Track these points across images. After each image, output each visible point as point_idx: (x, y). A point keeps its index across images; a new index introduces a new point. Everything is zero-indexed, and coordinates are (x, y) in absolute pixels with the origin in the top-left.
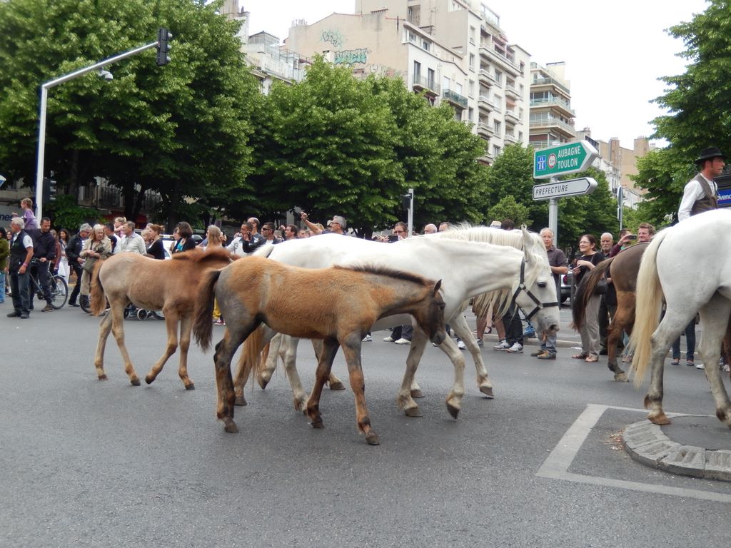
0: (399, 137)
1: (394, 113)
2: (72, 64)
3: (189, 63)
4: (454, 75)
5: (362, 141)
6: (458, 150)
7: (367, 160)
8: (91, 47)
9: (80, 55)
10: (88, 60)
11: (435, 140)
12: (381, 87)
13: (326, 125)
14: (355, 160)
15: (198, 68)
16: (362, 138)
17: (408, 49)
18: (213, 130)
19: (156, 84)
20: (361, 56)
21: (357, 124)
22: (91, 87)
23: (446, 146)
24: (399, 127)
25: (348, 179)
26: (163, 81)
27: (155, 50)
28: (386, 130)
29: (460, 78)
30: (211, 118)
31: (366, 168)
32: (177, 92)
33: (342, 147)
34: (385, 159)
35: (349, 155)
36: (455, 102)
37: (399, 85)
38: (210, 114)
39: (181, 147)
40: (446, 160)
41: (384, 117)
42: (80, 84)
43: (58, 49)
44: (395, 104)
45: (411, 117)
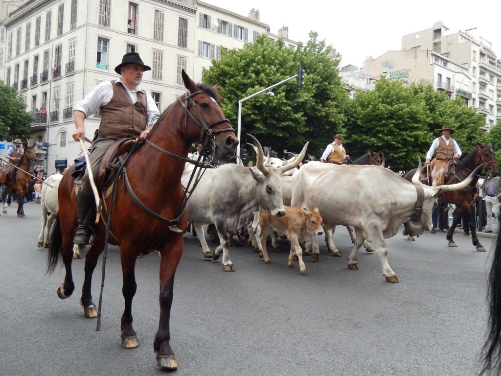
0: (431, 118)
1: (427, 105)
2: (253, 89)
3: (312, 85)
4: (463, 80)
5: (409, 122)
6: (468, 124)
7: (412, 132)
8: (262, 80)
9: (257, 85)
10: (261, 87)
11: (453, 119)
12: (419, 90)
13: (387, 114)
14: (404, 133)
15: (317, 87)
16: (408, 120)
17: (434, 67)
18: (325, 120)
19: (295, 97)
20: (405, 74)
21: (406, 112)
22: (262, 101)
23: (460, 122)
24: (431, 112)
25: (400, 143)
26: (299, 95)
27: (295, 80)
28: (422, 114)
29: (467, 81)
30: (324, 114)
31: (411, 137)
32: (306, 101)
33: (396, 126)
34: (422, 131)
35: (401, 130)
36: (464, 96)
37: (430, 88)
38: (323, 111)
39: (308, 129)
40: (460, 130)
41: (421, 107)
42: (257, 99)
43: (246, 82)
44: (428, 100)
45: (438, 106)
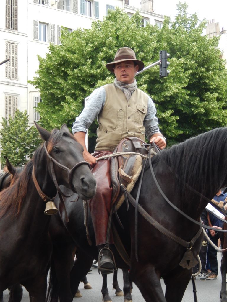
3: (184, 72)
9: (109, 75)
15: (192, 75)
18: (205, 119)
19: (162, 90)
26: (167, 87)
27: (158, 66)
30: (202, 110)
32: (176, 94)
38: (201, 107)
39: (182, 132)
43: (95, 73)
